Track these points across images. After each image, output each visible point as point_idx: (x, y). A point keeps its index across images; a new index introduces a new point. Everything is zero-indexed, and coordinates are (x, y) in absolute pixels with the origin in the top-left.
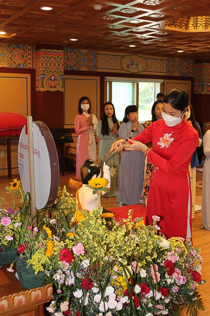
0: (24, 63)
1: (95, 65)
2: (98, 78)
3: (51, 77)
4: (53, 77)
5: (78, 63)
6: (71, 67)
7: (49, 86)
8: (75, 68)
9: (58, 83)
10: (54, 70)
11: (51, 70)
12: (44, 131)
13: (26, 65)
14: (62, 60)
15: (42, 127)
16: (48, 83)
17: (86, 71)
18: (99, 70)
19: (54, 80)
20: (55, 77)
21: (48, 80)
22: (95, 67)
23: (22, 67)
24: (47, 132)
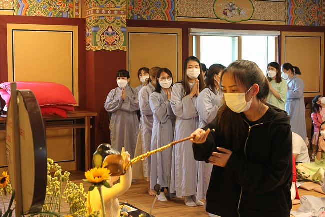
0: (69, 10)
1: (174, 11)
2: (179, 31)
3: (107, 30)
4: (110, 30)
5: (148, 9)
6: (138, 15)
7: (105, 42)
8: (145, 17)
9: (118, 39)
10: (112, 19)
11: (108, 19)
12: (29, 103)
13: (72, 13)
14: (124, 5)
15: (29, 97)
16: (103, 38)
17: (160, 20)
18: (180, 19)
19: (113, 34)
20: (113, 30)
21: (103, 34)
22: (174, 14)
23: (65, 16)
24: (34, 104)
